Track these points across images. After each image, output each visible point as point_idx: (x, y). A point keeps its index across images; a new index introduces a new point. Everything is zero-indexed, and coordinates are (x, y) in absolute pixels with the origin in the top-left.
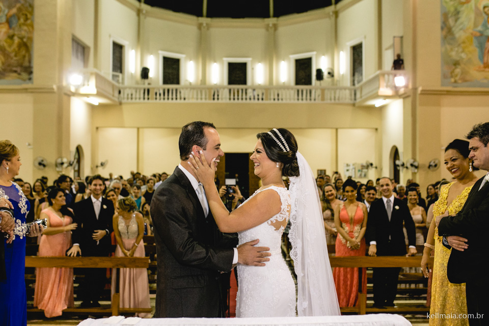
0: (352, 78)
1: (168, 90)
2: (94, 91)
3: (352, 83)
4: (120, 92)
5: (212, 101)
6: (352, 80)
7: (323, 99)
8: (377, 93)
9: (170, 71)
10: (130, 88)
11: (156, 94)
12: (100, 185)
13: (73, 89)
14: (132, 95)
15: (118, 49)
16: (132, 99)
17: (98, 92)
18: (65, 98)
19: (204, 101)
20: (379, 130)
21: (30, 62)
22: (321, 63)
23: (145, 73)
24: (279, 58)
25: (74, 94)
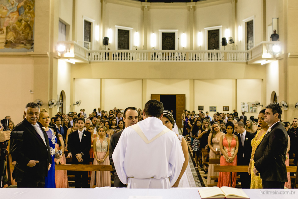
0: (246, 44)
1: (122, 53)
2: (73, 55)
3: (246, 48)
4: (89, 54)
5: (151, 61)
6: (246, 45)
7: (226, 59)
8: (261, 56)
9: (123, 39)
10: (96, 52)
11: (113, 55)
12: (82, 123)
13: (59, 55)
14: (97, 56)
15: (88, 25)
16: (97, 59)
17: (75, 56)
18: (54, 60)
19: (145, 61)
20: (264, 80)
21: (32, 37)
22: (226, 33)
23: (106, 41)
24: (197, 29)
25: (60, 57)
